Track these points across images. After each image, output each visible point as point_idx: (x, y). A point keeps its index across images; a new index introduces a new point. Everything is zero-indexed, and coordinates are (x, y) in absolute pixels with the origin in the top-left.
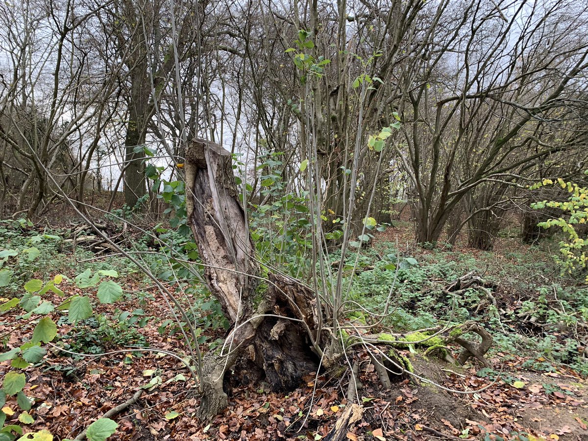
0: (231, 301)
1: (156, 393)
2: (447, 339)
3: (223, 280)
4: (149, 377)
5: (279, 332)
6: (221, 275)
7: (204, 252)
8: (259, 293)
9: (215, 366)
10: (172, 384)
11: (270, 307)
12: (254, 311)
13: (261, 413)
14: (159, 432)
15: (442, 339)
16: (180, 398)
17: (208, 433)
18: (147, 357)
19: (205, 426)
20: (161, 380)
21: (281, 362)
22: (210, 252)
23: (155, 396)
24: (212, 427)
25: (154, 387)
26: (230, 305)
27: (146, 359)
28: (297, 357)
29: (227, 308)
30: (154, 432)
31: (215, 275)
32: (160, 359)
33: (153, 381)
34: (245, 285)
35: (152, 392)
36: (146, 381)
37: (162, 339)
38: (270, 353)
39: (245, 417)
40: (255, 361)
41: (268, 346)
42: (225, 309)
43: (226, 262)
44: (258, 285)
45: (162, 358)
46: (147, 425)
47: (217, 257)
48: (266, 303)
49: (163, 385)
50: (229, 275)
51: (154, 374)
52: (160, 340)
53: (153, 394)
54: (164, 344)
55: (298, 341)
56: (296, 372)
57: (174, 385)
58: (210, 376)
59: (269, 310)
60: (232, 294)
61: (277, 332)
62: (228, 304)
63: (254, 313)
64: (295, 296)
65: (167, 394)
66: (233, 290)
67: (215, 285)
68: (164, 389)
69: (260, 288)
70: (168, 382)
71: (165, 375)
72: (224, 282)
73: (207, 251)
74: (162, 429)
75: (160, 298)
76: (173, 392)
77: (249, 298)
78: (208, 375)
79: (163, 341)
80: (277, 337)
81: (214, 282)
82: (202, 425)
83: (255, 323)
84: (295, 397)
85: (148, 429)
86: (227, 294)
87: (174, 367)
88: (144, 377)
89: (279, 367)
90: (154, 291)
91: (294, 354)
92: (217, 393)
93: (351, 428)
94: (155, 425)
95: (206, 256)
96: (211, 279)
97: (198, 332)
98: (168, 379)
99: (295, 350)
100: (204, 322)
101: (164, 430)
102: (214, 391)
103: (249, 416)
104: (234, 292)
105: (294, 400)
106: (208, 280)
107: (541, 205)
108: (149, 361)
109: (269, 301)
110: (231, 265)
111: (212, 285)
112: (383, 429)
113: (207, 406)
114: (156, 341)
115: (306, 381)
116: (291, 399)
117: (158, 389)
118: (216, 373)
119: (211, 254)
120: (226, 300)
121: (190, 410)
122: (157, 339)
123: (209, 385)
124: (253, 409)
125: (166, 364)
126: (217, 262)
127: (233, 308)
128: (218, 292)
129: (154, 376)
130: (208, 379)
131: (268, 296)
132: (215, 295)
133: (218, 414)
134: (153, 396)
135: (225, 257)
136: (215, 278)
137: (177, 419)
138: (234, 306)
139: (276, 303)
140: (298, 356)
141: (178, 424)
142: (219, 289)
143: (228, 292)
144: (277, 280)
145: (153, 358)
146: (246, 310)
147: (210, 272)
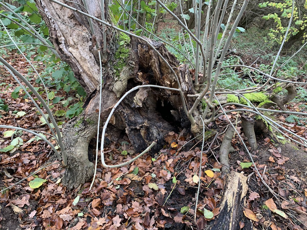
0: (84, 68)
1: (18, 154)
2: (271, 96)
3: (73, 44)
4: (10, 138)
5: (143, 99)
6: (70, 39)
7: (46, 10)
8: (120, 59)
9: (78, 139)
10: (33, 144)
11: (133, 75)
12: (116, 79)
13: (132, 181)
14: (23, 208)
15: (267, 95)
16: (43, 160)
17: (78, 206)
18: (7, 118)
19: (74, 197)
20: (21, 140)
21: (148, 129)
22: (53, 11)
23: (17, 158)
24: (82, 197)
25: (15, 149)
26: (84, 72)
27: (5, 120)
28: (153, 119)
29: (80, 75)
30: (17, 210)
31: (63, 38)
32: (19, 118)
33: (14, 142)
34: (103, 49)
35: (14, 154)
36: (7, 142)
37: (20, 100)
38: (133, 119)
39: (116, 186)
40: (115, 125)
41: (129, 112)
42: (78, 76)
43: (74, 23)
44: (117, 49)
45: (22, 117)
46: (8, 202)
47: (62, 17)
48: (130, 69)
49: (25, 146)
50: (80, 38)
51: (14, 135)
52: (18, 101)
53: (15, 156)
54: (22, 104)
55: (153, 104)
56: (159, 135)
57: (35, 145)
58: (73, 149)
59: (132, 77)
60: (85, 60)
61: (140, 100)
62: (81, 70)
63: (117, 81)
64: (160, 62)
65: (29, 155)
66: (86, 55)
67: (65, 50)
68: (25, 151)
69: (120, 53)
70: (29, 142)
71: (26, 135)
72: (75, 46)
73: (48, 9)
74: (25, 205)
75: (16, 65)
76: (35, 153)
77: (109, 65)
78: (71, 148)
79: (21, 102)
80: (141, 105)
81: (62, 46)
82: (70, 196)
83: (118, 91)
84: (162, 160)
85: (10, 207)
86: (79, 60)
87: (34, 125)
88: (4, 139)
89: (145, 133)
90: (10, 60)
91: (150, 116)
92: (83, 164)
93: (245, 203)
94: (18, 201)
95: (49, 15)
96: (58, 43)
97: (51, 95)
98: (29, 138)
99: (151, 112)
100: (55, 84)
101: (29, 205)
102: (79, 164)
103: (121, 185)
104: (88, 58)
105: (161, 162)
106: (55, 45)
107: (265, 5)
108: (9, 121)
109: (133, 68)
110: (81, 27)
111: (60, 49)
112: (275, 199)
113: (73, 177)
114: (15, 102)
115: (169, 142)
116: (159, 162)
117: (19, 150)
118: (79, 145)
119: (55, 14)
120: (79, 67)
121: (55, 175)
122: (15, 100)
123: (73, 159)
124: (122, 174)
125: (26, 123)
126: (64, 22)
127: (87, 74)
128: (69, 57)
129: (14, 137)
130: (71, 153)
131: (131, 62)
132: (65, 61)
133: (85, 182)
134: (15, 158)
135: (72, 17)
136: (63, 42)
137: (42, 188)
138: (89, 73)
139: (139, 70)
140: (154, 117)
141: (44, 193)
142: (69, 54)
143: (80, 58)
144: (140, 43)
145: (13, 118)
146: (106, 78)
147: (56, 35)
